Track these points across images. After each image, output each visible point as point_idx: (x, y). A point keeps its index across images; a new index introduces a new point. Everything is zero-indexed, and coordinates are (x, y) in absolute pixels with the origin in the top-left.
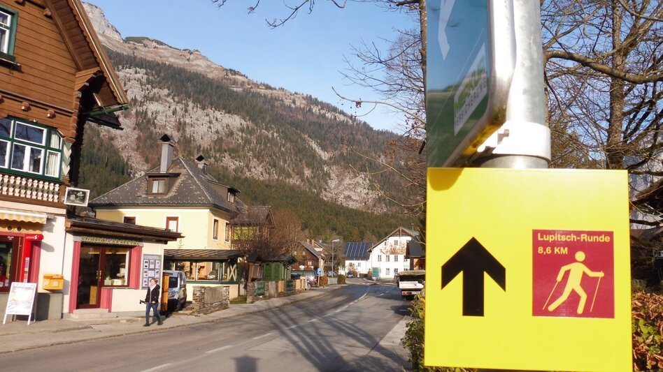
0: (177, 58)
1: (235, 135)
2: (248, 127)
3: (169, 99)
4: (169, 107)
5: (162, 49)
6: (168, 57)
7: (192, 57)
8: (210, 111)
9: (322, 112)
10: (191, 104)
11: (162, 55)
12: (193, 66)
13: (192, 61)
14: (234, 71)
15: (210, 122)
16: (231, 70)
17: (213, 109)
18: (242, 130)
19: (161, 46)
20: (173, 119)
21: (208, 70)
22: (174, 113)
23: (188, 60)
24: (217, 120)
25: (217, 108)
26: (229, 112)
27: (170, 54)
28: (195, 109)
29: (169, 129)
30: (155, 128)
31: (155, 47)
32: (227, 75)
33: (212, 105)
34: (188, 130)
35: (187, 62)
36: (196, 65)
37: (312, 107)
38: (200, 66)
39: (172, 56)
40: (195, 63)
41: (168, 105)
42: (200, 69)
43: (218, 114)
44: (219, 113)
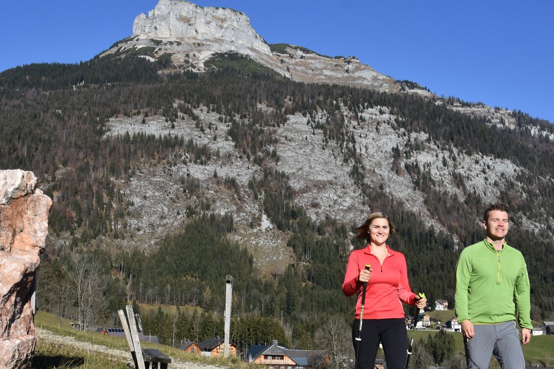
0: (332, 70)
1: (515, 186)
2: (524, 174)
3: (432, 145)
4: (437, 156)
5: (310, 58)
6: (321, 69)
7: (350, 67)
8: (478, 156)
9: (544, 133)
10: (455, 150)
11: (313, 66)
12: (355, 79)
13: (353, 72)
14: (411, 83)
15: (484, 172)
16: (407, 82)
17: (480, 153)
18: (519, 178)
19: (308, 55)
20: (446, 172)
21: (376, 84)
22: (445, 163)
23: (347, 71)
24: (489, 167)
25: (485, 153)
26: (499, 157)
27: (323, 66)
28: (461, 156)
29: (447, 185)
30: (434, 186)
31: (302, 57)
32: (403, 89)
33: (476, 148)
34: (468, 184)
35: (346, 75)
36: (360, 78)
37: (529, 127)
38: (365, 79)
39: (325, 68)
40: (357, 74)
41: (435, 153)
42: (365, 82)
43: (488, 160)
44: (489, 158)
